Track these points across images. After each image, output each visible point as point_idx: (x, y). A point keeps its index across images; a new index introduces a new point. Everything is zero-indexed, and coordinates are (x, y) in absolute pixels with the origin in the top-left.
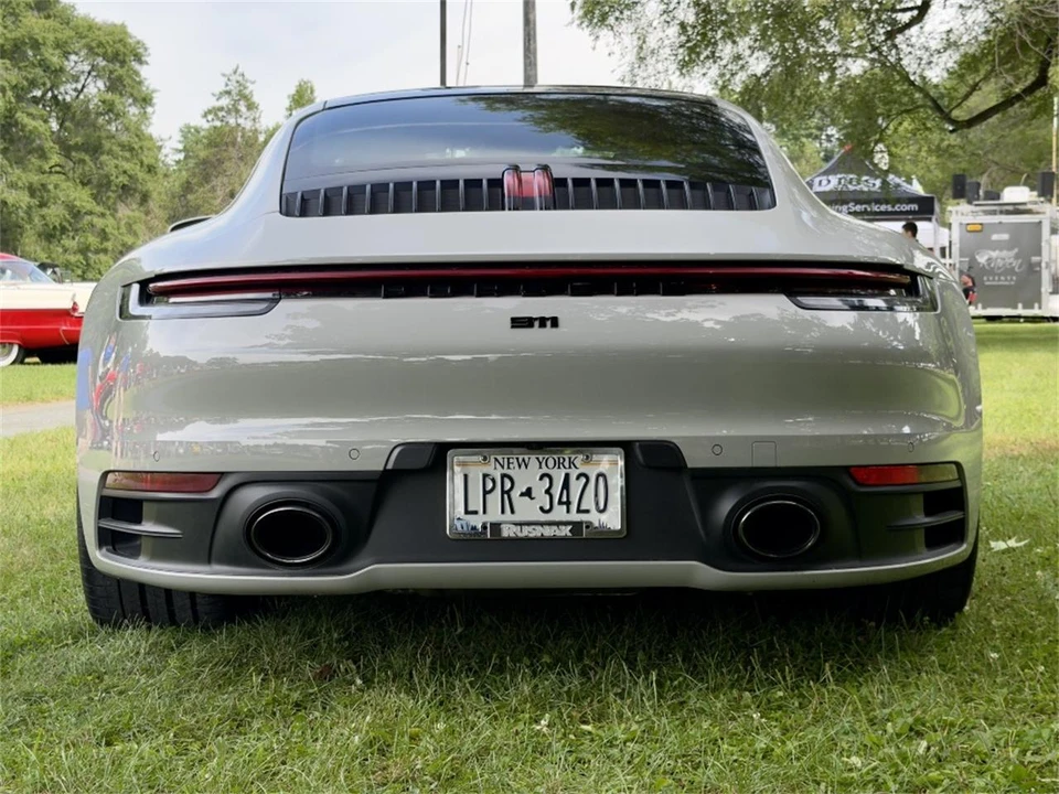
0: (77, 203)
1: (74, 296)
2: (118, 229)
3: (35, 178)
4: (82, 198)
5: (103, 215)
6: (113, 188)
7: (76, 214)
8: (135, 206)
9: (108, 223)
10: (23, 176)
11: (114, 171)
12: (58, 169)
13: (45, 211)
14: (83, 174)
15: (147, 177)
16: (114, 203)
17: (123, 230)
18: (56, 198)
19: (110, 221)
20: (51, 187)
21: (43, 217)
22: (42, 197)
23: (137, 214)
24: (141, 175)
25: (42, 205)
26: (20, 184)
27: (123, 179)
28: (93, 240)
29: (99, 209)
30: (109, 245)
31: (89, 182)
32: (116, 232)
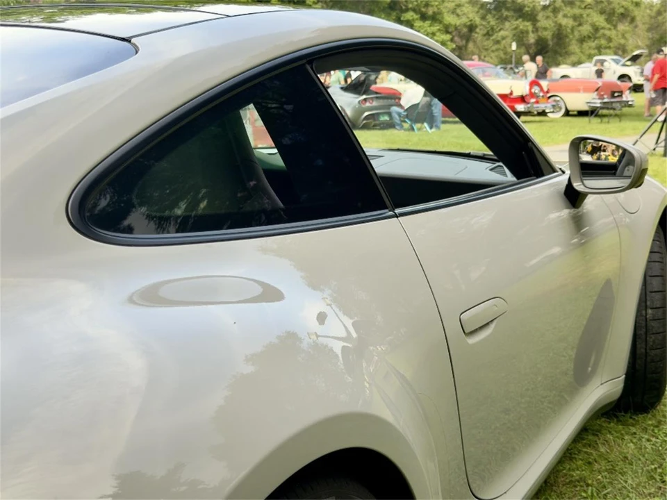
0: (597, 24)
1: (511, 87)
2: (617, 36)
3: (577, 11)
4: (600, 20)
5: (610, 29)
6: (616, 15)
7: (596, 29)
8: (627, 24)
9: (613, 33)
10: (571, 11)
11: (617, 7)
12: (589, 6)
13: (580, 28)
14: (602, 9)
15: (635, 9)
16: (617, 23)
17: (620, 36)
18: (587, 21)
19: (614, 32)
20: (585, 16)
21: (579, 31)
22: (580, 21)
23: (627, 28)
24: (631, 7)
25: (580, 25)
26: (569, 15)
27: (622, 10)
28: (603, 42)
29: (608, 26)
30: (611, 45)
31: (604, 12)
32: (616, 38)
